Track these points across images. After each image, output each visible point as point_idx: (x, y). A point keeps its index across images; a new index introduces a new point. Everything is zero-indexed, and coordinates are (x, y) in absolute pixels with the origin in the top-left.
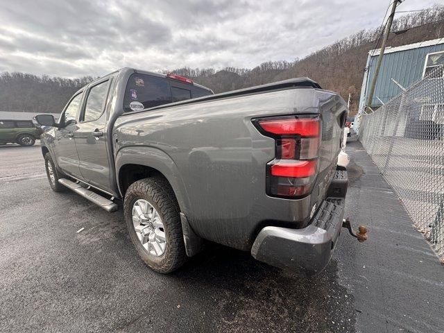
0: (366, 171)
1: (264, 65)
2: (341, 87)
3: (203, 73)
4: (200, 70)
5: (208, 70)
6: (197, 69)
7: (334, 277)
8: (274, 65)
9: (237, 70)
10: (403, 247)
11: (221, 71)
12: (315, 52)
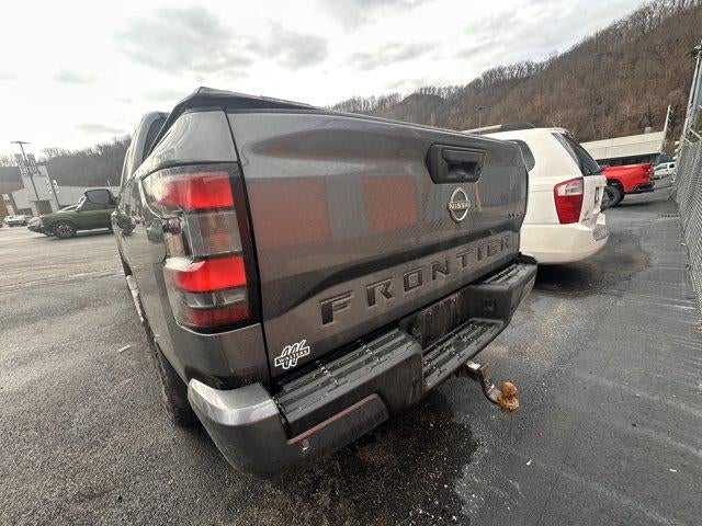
0: (655, 261)
1: (490, 75)
2: (649, 95)
3: (383, 102)
4: (377, 98)
5: (390, 97)
6: (373, 97)
7: (454, 475)
8: (507, 72)
9: (440, 90)
10: (644, 431)
11: (412, 96)
12: (592, 34)
